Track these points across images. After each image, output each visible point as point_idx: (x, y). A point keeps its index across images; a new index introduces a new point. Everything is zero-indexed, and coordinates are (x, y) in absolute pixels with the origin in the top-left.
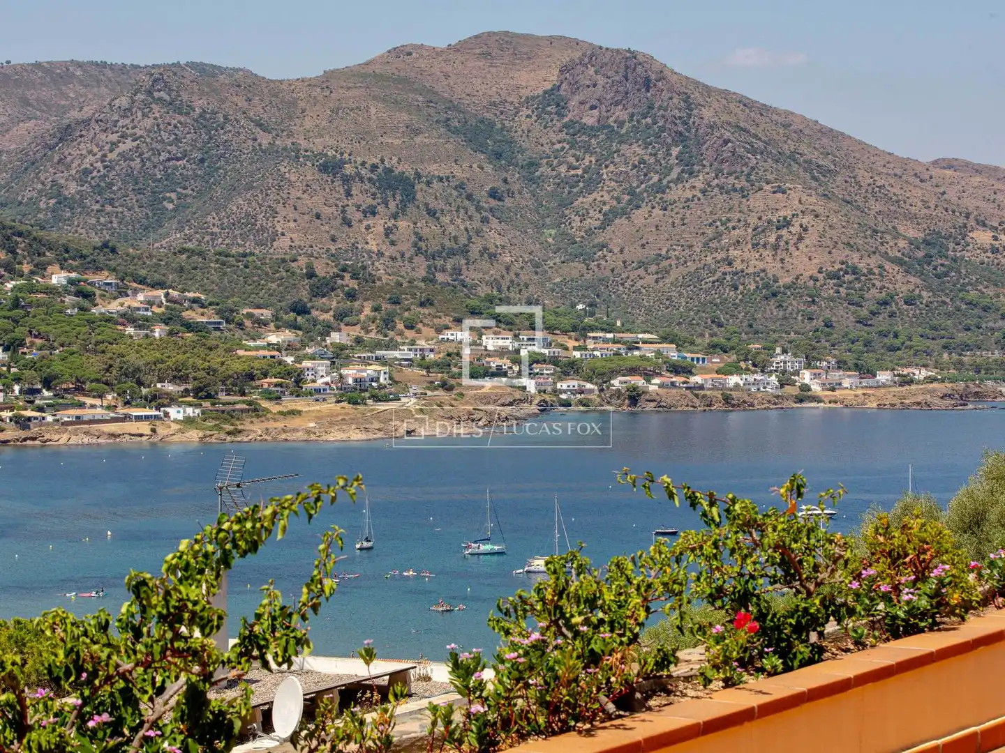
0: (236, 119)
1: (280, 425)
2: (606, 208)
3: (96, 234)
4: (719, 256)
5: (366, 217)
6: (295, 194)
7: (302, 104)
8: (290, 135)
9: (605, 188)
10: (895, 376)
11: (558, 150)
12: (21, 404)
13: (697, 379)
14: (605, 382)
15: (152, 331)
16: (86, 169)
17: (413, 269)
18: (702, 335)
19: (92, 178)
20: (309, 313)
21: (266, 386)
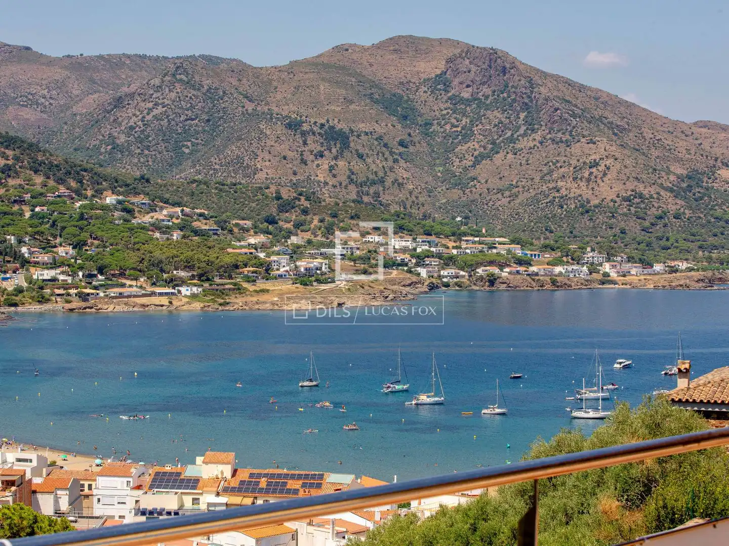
0: (231, 93)
1: (255, 299)
2: (476, 153)
3: (138, 169)
4: (551, 185)
5: (316, 158)
6: (269, 143)
7: (275, 84)
8: (267, 104)
9: (476, 140)
10: (666, 267)
11: (445, 115)
12: (83, 284)
13: (534, 269)
14: (473, 271)
15: (172, 235)
16: (132, 126)
17: (347, 194)
18: (539, 238)
19: (135, 132)
20: (277, 223)
21: (246, 273)
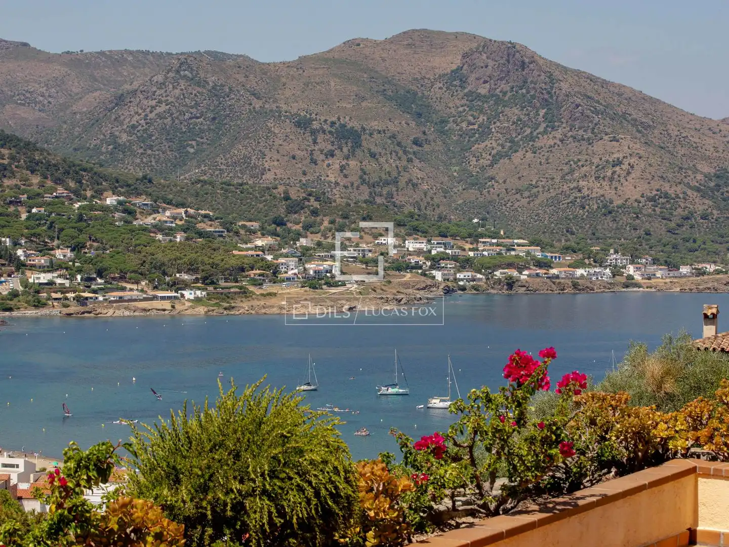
0: (237, 90)
1: (261, 303)
2: (494, 152)
3: (140, 169)
4: (572, 185)
5: (327, 158)
6: (277, 142)
7: (283, 80)
9: (494, 138)
10: (693, 269)
11: (461, 112)
12: (82, 288)
13: (554, 271)
14: (490, 273)
15: (175, 237)
16: (134, 125)
18: (559, 241)
19: (138, 131)
20: (285, 225)
21: (252, 276)
